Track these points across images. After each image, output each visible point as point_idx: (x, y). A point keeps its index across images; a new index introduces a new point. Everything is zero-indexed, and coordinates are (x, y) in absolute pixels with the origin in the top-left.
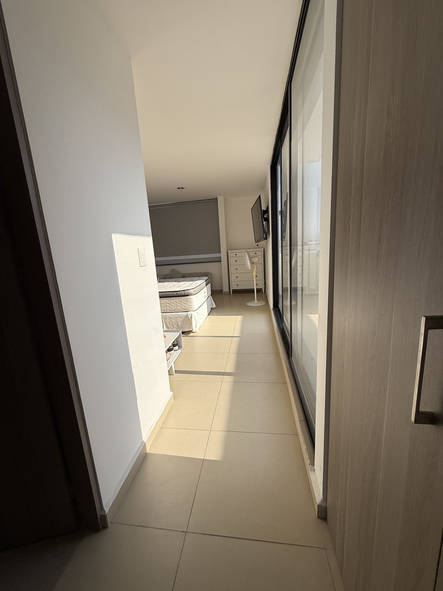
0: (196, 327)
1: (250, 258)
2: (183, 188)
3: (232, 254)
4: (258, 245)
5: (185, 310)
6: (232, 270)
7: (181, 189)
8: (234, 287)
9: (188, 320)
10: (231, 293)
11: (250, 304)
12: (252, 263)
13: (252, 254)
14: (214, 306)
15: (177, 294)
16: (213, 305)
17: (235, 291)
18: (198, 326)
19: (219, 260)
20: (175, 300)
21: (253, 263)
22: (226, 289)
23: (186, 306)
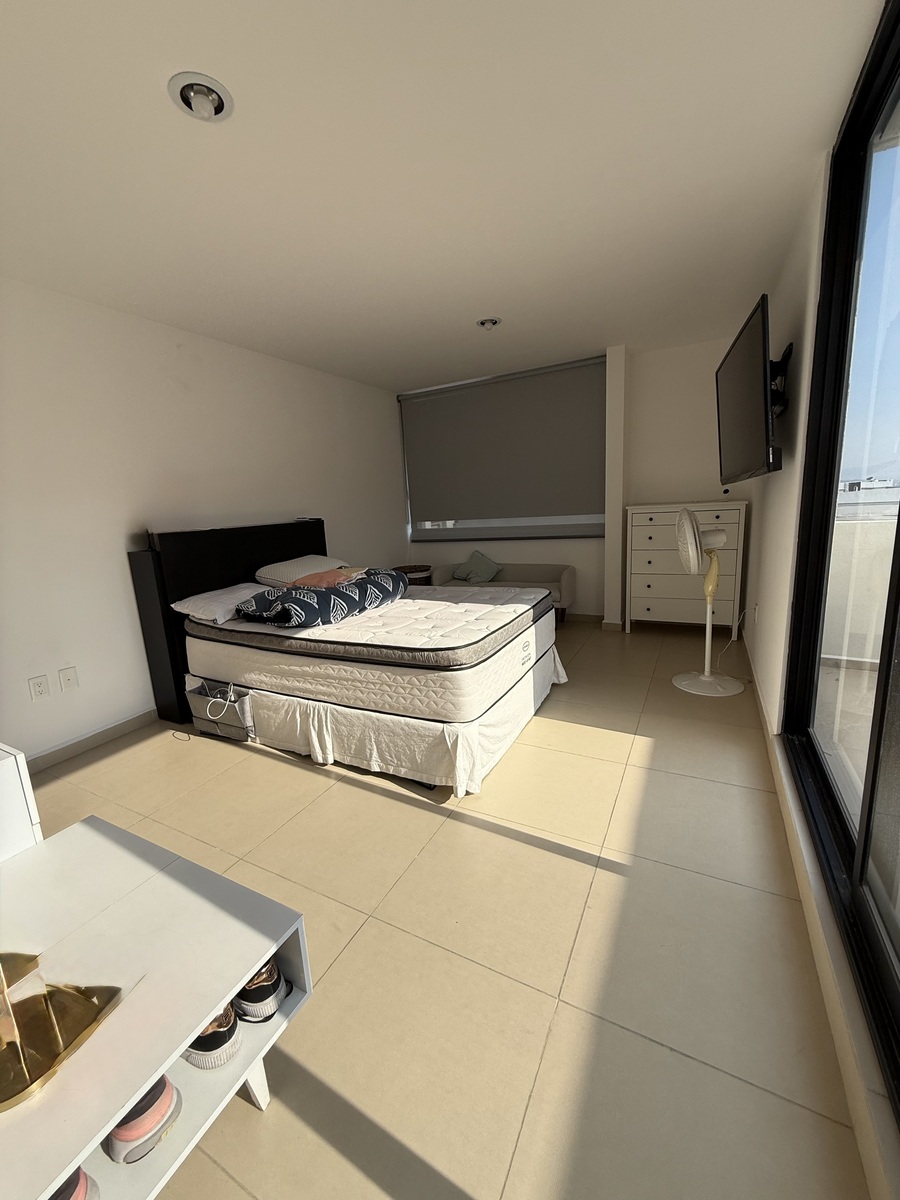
0: (471, 778)
1: (700, 536)
2: (495, 323)
3: (638, 517)
4: (726, 491)
5: (436, 713)
6: (636, 564)
7: (488, 325)
8: (637, 613)
9: (444, 752)
10: (628, 630)
11: (684, 684)
12: (705, 552)
13: (705, 519)
14: (564, 679)
15: (414, 658)
16: (558, 677)
17: (640, 627)
18: (480, 773)
19: (598, 534)
20: (407, 678)
21: (709, 552)
22: (612, 617)
23: (441, 703)
